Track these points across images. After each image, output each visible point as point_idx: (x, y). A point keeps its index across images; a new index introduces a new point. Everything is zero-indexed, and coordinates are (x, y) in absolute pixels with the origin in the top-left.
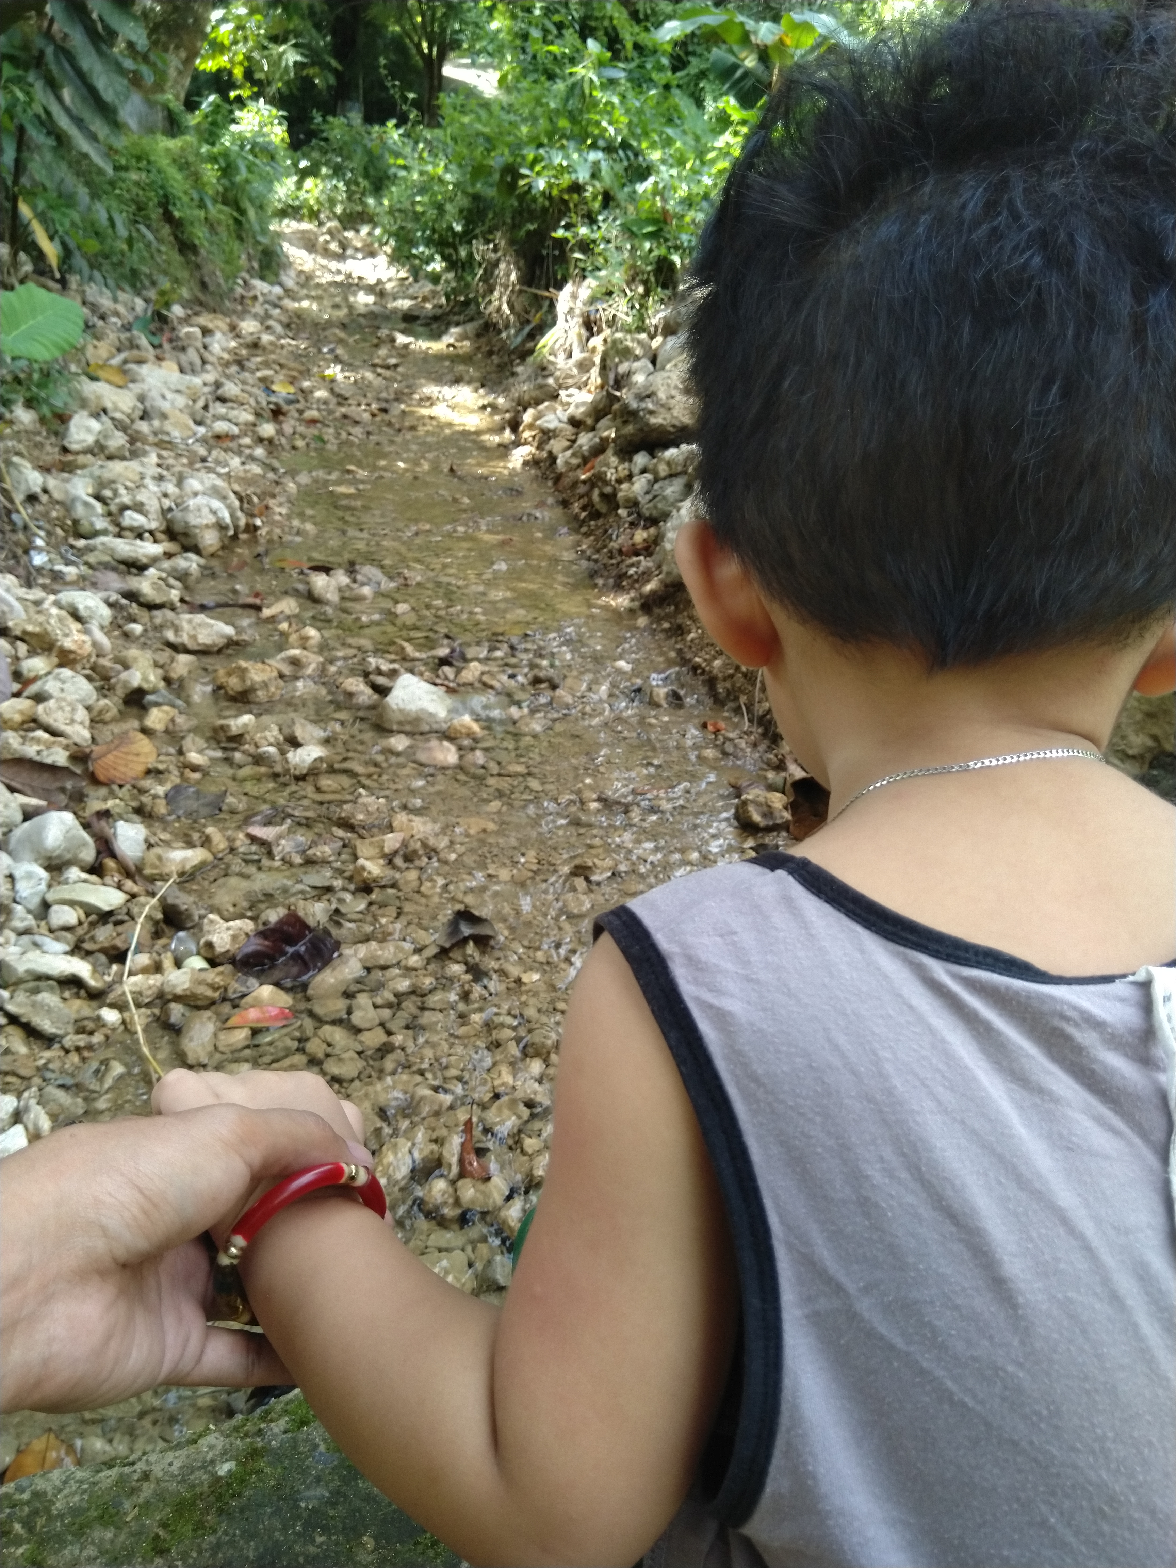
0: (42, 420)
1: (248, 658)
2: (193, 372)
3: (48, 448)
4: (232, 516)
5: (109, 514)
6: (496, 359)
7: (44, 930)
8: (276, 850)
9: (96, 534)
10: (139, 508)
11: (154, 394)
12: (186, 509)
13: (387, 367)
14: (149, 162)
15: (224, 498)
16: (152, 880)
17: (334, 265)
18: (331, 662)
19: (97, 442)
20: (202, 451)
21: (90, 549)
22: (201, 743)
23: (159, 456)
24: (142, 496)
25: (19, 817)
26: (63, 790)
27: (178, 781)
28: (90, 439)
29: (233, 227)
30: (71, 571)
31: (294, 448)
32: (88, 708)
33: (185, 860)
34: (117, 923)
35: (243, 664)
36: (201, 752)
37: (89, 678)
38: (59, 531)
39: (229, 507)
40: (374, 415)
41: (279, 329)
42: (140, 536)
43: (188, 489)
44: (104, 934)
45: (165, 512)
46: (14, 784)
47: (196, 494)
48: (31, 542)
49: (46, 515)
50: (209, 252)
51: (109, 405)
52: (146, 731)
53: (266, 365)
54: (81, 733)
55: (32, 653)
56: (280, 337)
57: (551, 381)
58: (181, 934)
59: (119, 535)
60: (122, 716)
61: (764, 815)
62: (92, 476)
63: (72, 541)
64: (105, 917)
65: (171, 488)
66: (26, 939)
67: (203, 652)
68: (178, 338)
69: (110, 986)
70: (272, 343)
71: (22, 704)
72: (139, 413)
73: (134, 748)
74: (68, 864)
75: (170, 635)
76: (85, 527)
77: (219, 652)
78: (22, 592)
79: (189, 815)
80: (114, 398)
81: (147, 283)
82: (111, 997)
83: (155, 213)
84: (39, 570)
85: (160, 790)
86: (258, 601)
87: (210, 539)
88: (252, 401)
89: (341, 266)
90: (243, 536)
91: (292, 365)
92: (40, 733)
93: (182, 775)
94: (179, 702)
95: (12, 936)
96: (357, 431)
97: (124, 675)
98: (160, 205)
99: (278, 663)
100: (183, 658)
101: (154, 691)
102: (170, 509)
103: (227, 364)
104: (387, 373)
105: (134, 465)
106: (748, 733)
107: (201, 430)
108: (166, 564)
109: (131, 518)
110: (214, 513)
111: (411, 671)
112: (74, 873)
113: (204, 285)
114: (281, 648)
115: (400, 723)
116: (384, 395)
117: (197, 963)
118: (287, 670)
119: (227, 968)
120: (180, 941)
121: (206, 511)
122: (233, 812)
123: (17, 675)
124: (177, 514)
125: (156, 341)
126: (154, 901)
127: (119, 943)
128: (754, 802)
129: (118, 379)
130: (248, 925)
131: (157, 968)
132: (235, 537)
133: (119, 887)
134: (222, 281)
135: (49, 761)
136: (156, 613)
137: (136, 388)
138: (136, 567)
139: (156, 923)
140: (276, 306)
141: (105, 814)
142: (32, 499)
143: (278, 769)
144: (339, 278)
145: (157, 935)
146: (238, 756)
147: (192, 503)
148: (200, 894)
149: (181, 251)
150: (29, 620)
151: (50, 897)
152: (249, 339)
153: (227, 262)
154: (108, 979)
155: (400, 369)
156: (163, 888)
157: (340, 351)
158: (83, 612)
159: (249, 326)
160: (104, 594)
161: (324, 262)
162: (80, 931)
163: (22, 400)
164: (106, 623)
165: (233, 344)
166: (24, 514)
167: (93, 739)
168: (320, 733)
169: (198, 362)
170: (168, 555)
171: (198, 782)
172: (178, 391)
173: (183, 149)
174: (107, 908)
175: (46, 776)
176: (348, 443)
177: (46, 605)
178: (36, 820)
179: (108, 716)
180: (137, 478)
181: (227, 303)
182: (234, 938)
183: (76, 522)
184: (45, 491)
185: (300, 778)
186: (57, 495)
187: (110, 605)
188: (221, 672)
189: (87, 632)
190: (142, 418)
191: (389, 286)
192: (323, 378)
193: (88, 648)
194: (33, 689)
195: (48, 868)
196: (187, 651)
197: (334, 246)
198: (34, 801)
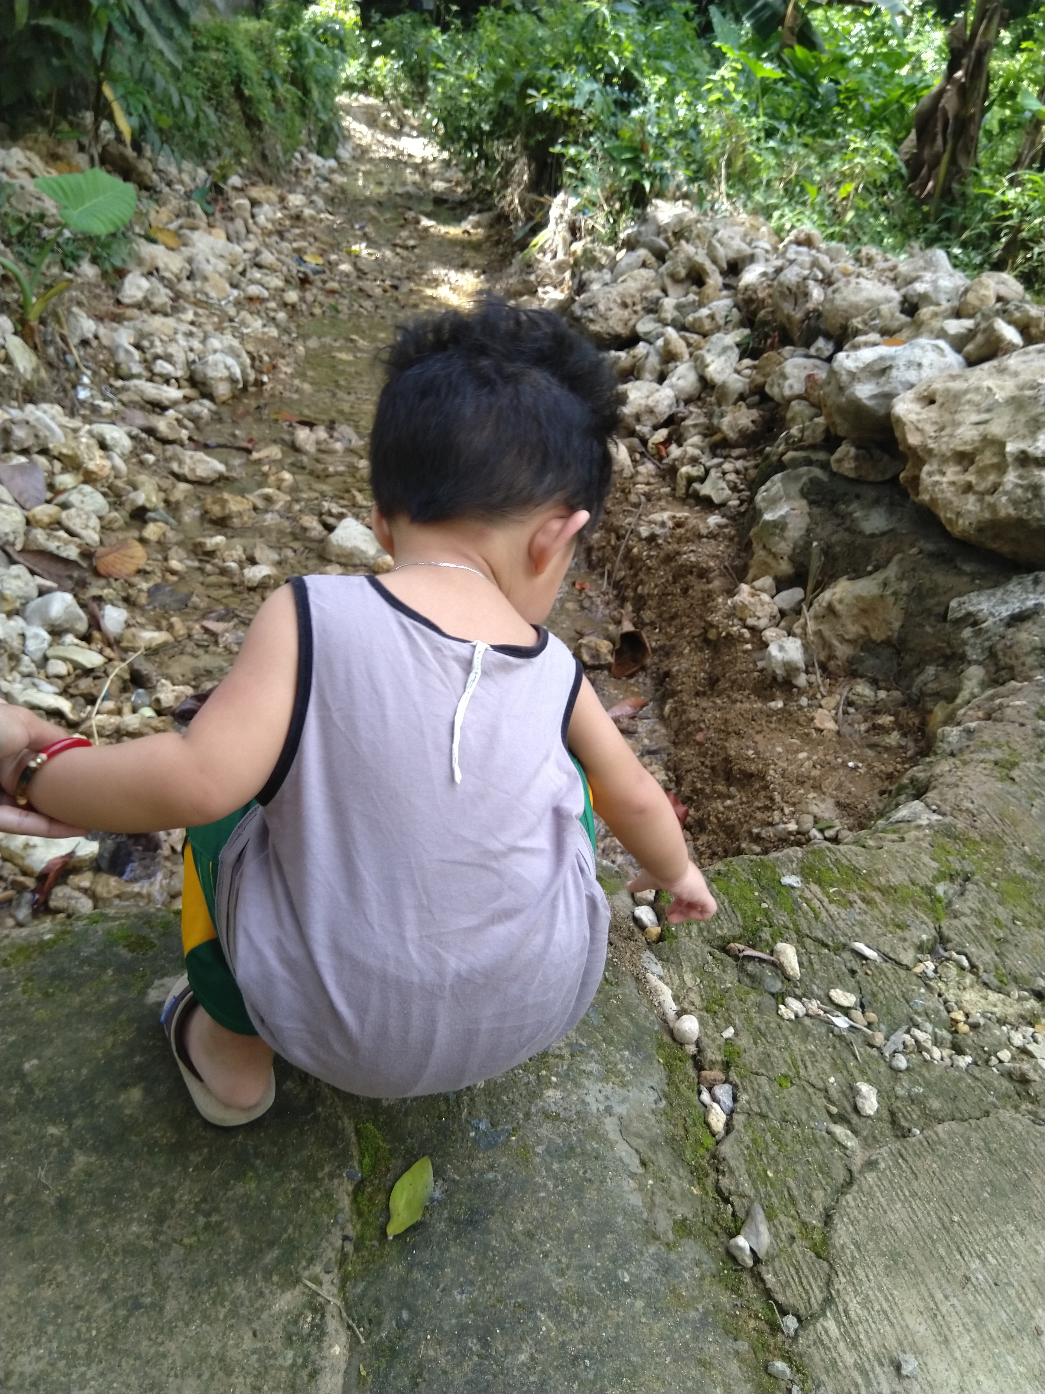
0: (104, 274)
1: (231, 492)
2: (238, 241)
3: (105, 300)
4: (243, 372)
5: (145, 361)
6: (501, 249)
7: (42, 675)
8: (221, 640)
9: (131, 377)
10: (168, 358)
11: (200, 258)
12: (206, 363)
13: (406, 248)
14: (227, 44)
15: (237, 356)
16: (126, 650)
17: (390, 141)
18: (298, 501)
19: (145, 298)
20: (232, 311)
21: (124, 389)
22: (183, 554)
23: (196, 314)
24: (172, 349)
25: (35, 593)
26: (70, 577)
27: (159, 580)
28: (139, 295)
29: (298, 104)
30: (107, 406)
31: (312, 314)
32: (100, 518)
33: (152, 639)
34: (96, 678)
35: (226, 496)
36: (181, 561)
37: (105, 495)
38: (103, 372)
39: (242, 365)
40: (385, 291)
41: (320, 203)
42: (167, 382)
43: (209, 347)
44: (85, 684)
45: (190, 364)
46: (36, 569)
47: (215, 351)
48: (79, 379)
49: (94, 358)
50: (272, 128)
51: (161, 265)
52: (143, 541)
53: (303, 236)
54: (92, 536)
55: (64, 470)
56: (320, 211)
57: (532, 278)
58: (141, 691)
59: (150, 380)
60: (127, 526)
61: (593, 657)
62: (135, 328)
63: (112, 381)
64: (87, 672)
65: (196, 344)
66: (28, 680)
67: (199, 483)
68: (230, 208)
69: (84, 721)
70: (312, 217)
71: (52, 509)
72: (185, 274)
73: (131, 552)
74: (67, 631)
75: (175, 466)
76: (124, 370)
77: (212, 484)
78: (65, 420)
79: (163, 606)
80: (166, 259)
81: (213, 154)
82: (83, 727)
83: (227, 91)
84: (82, 403)
85: (145, 586)
86: (250, 446)
87: (223, 390)
88: (285, 269)
89: (395, 143)
90: (252, 389)
91: (324, 238)
92: (62, 534)
93: (163, 577)
94: (172, 521)
95: (18, 677)
96: (368, 304)
97: (133, 495)
98: (232, 83)
99: (254, 498)
100: (183, 486)
101: (155, 510)
102: (194, 362)
103: (270, 234)
104: (404, 253)
105: (171, 321)
106: (605, 594)
107: (235, 292)
108: (184, 408)
109: (162, 367)
110: (228, 368)
111: (357, 516)
112: (70, 638)
113: (264, 157)
114: (261, 485)
115: (338, 556)
116: (397, 273)
117: (148, 712)
118: (260, 504)
119: (169, 718)
120: (138, 695)
121: (221, 366)
122: (196, 608)
123: (51, 487)
124: (198, 367)
125: (210, 209)
126: (124, 665)
127: (94, 691)
128: (587, 646)
129: (172, 242)
130: (189, 691)
131: (119, 712)
132: (245, 389)
133: (101, 652)
134: (280, 154)
135: (64, 554)
136: (169, 447)
137: (186, 251)
138: (159, 407)
139: (125, 681)
140: (326, 180)
141: (99, 599)
142: (85, 343)
143: (236, 580)
144: (391, 154)
145: (124, 690)
146: (209, 567)
147: (211, 358)
148: (161, 665)
149: (248, 125)
150: (65, 445)
151: (50, 653)
152: (294, 212)
153: (289, 136)
154: (83, 715)
155: (417, 251)
156: (132, 657)
157: (369, 229)
158: (109, 441)
159: (296, 200)
160: (127, 428)
161: (381, 137)
162: (68, 680)
163: (88, 256)
164: (127, 452)
165: (279, 215)
166: (76, 355)
167: (101, 542)
168: (275, 556)
169: (243, 231)
170: (187, 399)
171: (175, 583)
172: (222, 257)
173: (260, 31)
174: (89, 666)
175: (60, 566)
176: (358, 315)
177: (82, 432)
178: (46, 597)
179: (116, 526)
180: (171, 333)
181: (283, 175)
182: (177, 698)
183: (117, 365)
184: (96, 337)
185: (252, 589)
186: (105, 342)
187: (133, 438)
188: (209, 500)
189: (109, 458)
190: (188, 278)
191: (431, 167)
192: (349, 253)
193: (107, 471)
194: (61, 498)
195: (52, 633)
196: (186, 480)
197: (393, 123)
198: (48, 583)
